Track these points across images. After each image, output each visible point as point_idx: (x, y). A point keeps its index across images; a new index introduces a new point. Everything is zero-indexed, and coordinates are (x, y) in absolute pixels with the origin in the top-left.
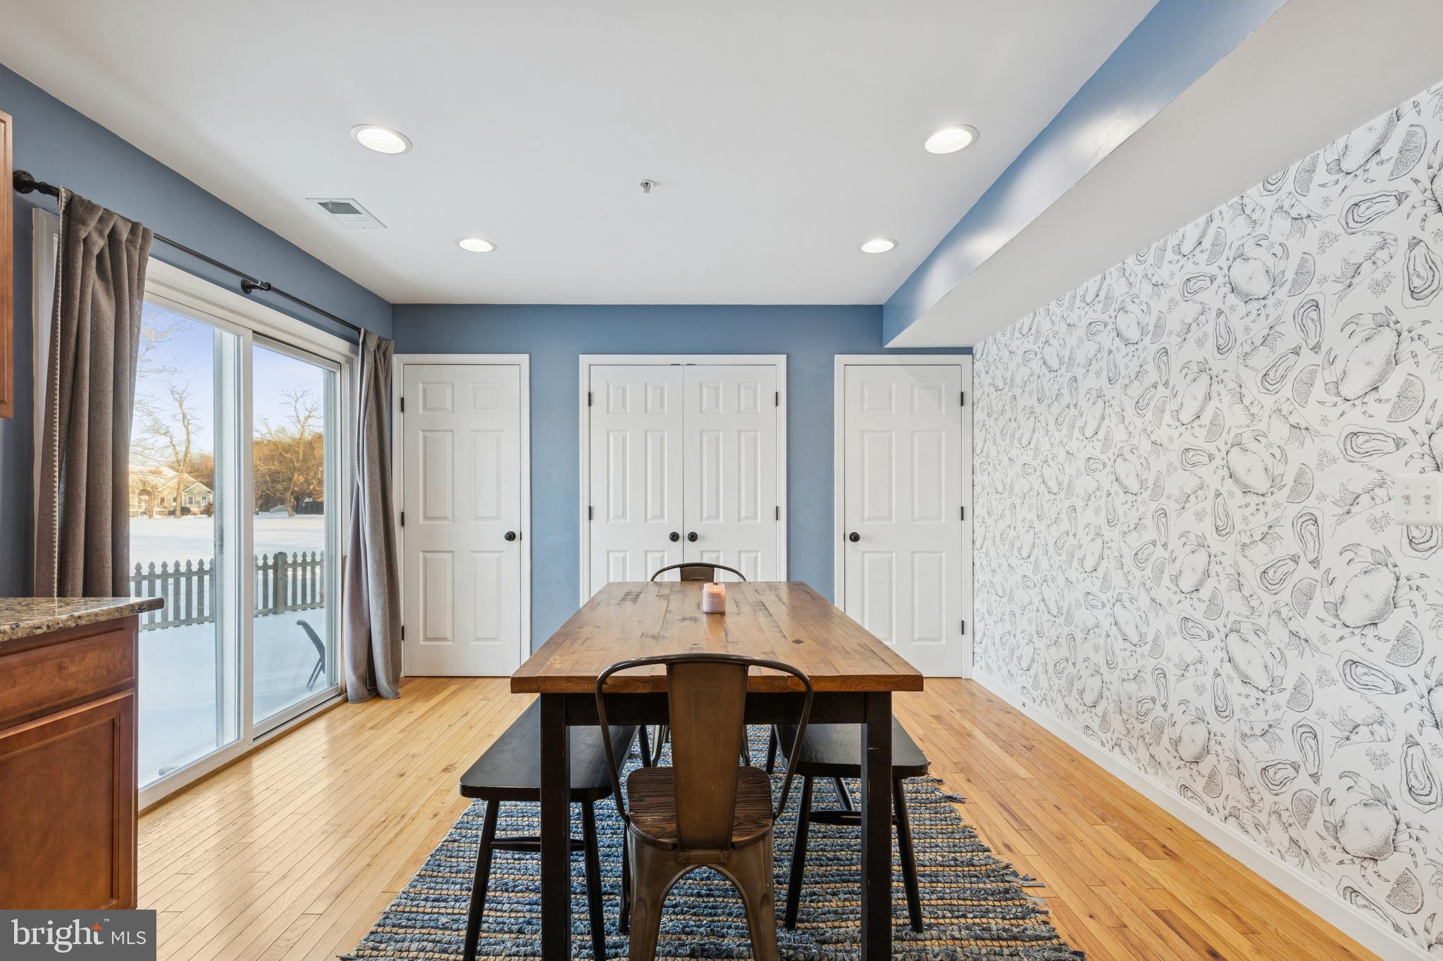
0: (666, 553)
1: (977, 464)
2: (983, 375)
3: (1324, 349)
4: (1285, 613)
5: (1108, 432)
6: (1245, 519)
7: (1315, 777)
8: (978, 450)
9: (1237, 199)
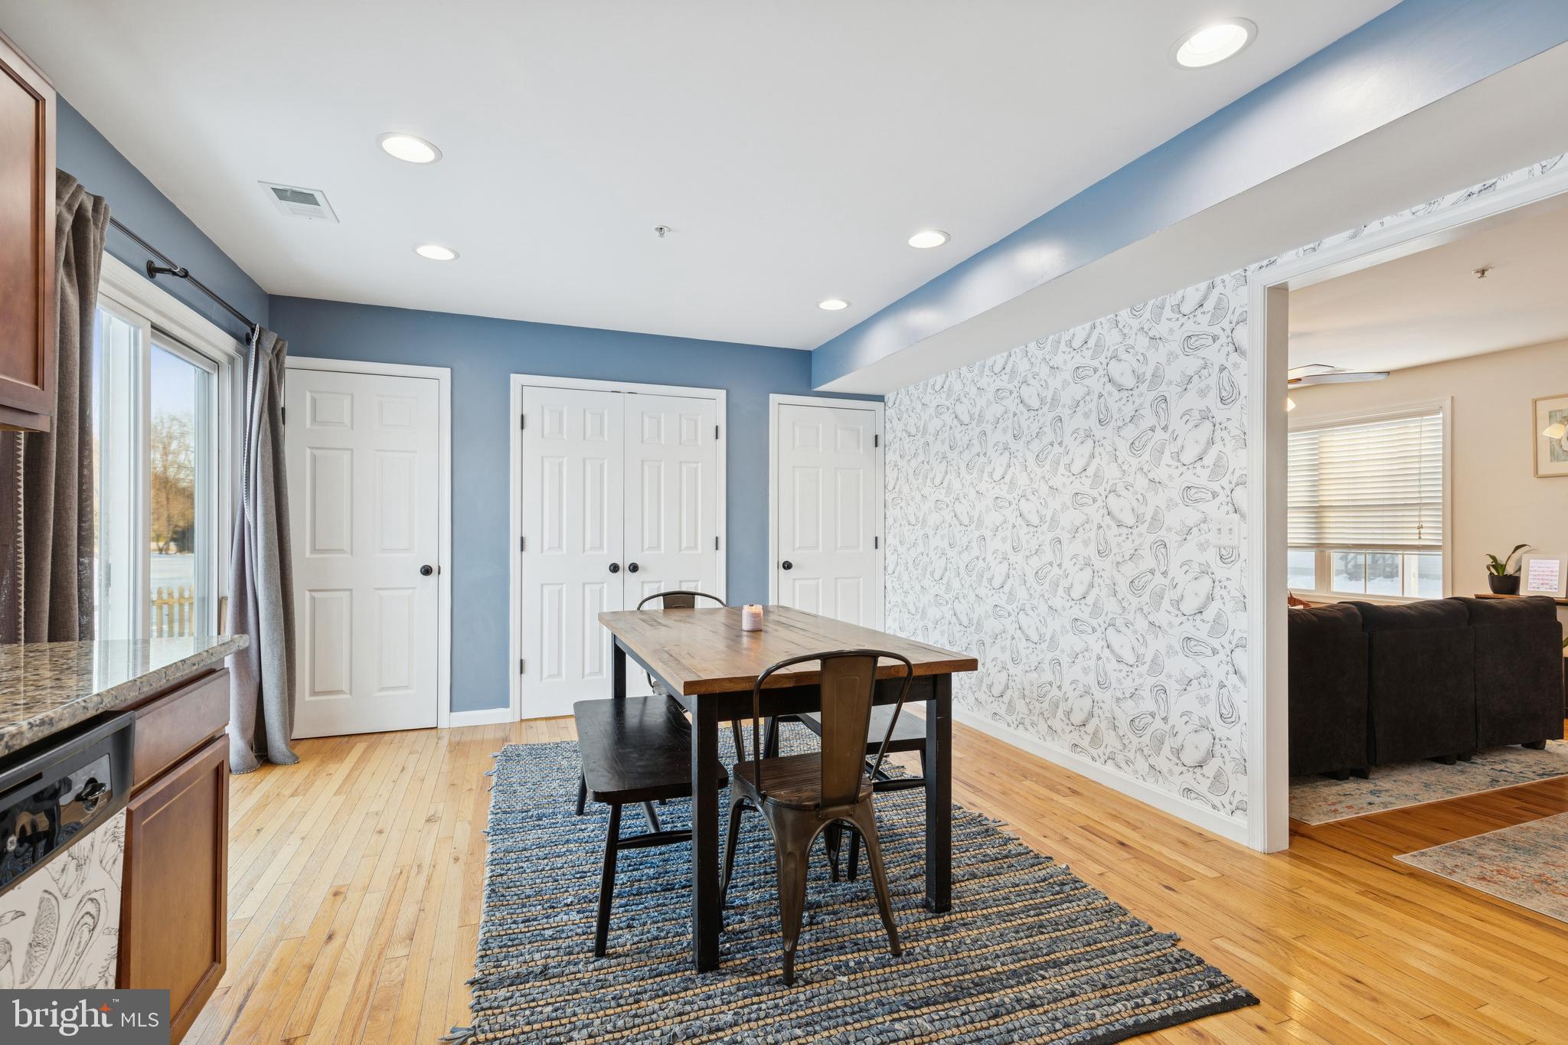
0: (605, 585)
1: (889, 500)
2: (895, 421)
3: (1170, 430)
4: (1146, 609)
5: (1013, 478)
6: (1119, 544)
7: (1165, 719)
8: (890, 487)
9: (1113, 316)
